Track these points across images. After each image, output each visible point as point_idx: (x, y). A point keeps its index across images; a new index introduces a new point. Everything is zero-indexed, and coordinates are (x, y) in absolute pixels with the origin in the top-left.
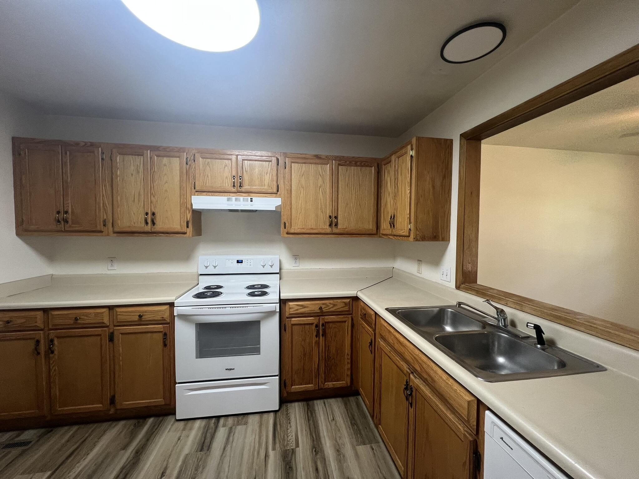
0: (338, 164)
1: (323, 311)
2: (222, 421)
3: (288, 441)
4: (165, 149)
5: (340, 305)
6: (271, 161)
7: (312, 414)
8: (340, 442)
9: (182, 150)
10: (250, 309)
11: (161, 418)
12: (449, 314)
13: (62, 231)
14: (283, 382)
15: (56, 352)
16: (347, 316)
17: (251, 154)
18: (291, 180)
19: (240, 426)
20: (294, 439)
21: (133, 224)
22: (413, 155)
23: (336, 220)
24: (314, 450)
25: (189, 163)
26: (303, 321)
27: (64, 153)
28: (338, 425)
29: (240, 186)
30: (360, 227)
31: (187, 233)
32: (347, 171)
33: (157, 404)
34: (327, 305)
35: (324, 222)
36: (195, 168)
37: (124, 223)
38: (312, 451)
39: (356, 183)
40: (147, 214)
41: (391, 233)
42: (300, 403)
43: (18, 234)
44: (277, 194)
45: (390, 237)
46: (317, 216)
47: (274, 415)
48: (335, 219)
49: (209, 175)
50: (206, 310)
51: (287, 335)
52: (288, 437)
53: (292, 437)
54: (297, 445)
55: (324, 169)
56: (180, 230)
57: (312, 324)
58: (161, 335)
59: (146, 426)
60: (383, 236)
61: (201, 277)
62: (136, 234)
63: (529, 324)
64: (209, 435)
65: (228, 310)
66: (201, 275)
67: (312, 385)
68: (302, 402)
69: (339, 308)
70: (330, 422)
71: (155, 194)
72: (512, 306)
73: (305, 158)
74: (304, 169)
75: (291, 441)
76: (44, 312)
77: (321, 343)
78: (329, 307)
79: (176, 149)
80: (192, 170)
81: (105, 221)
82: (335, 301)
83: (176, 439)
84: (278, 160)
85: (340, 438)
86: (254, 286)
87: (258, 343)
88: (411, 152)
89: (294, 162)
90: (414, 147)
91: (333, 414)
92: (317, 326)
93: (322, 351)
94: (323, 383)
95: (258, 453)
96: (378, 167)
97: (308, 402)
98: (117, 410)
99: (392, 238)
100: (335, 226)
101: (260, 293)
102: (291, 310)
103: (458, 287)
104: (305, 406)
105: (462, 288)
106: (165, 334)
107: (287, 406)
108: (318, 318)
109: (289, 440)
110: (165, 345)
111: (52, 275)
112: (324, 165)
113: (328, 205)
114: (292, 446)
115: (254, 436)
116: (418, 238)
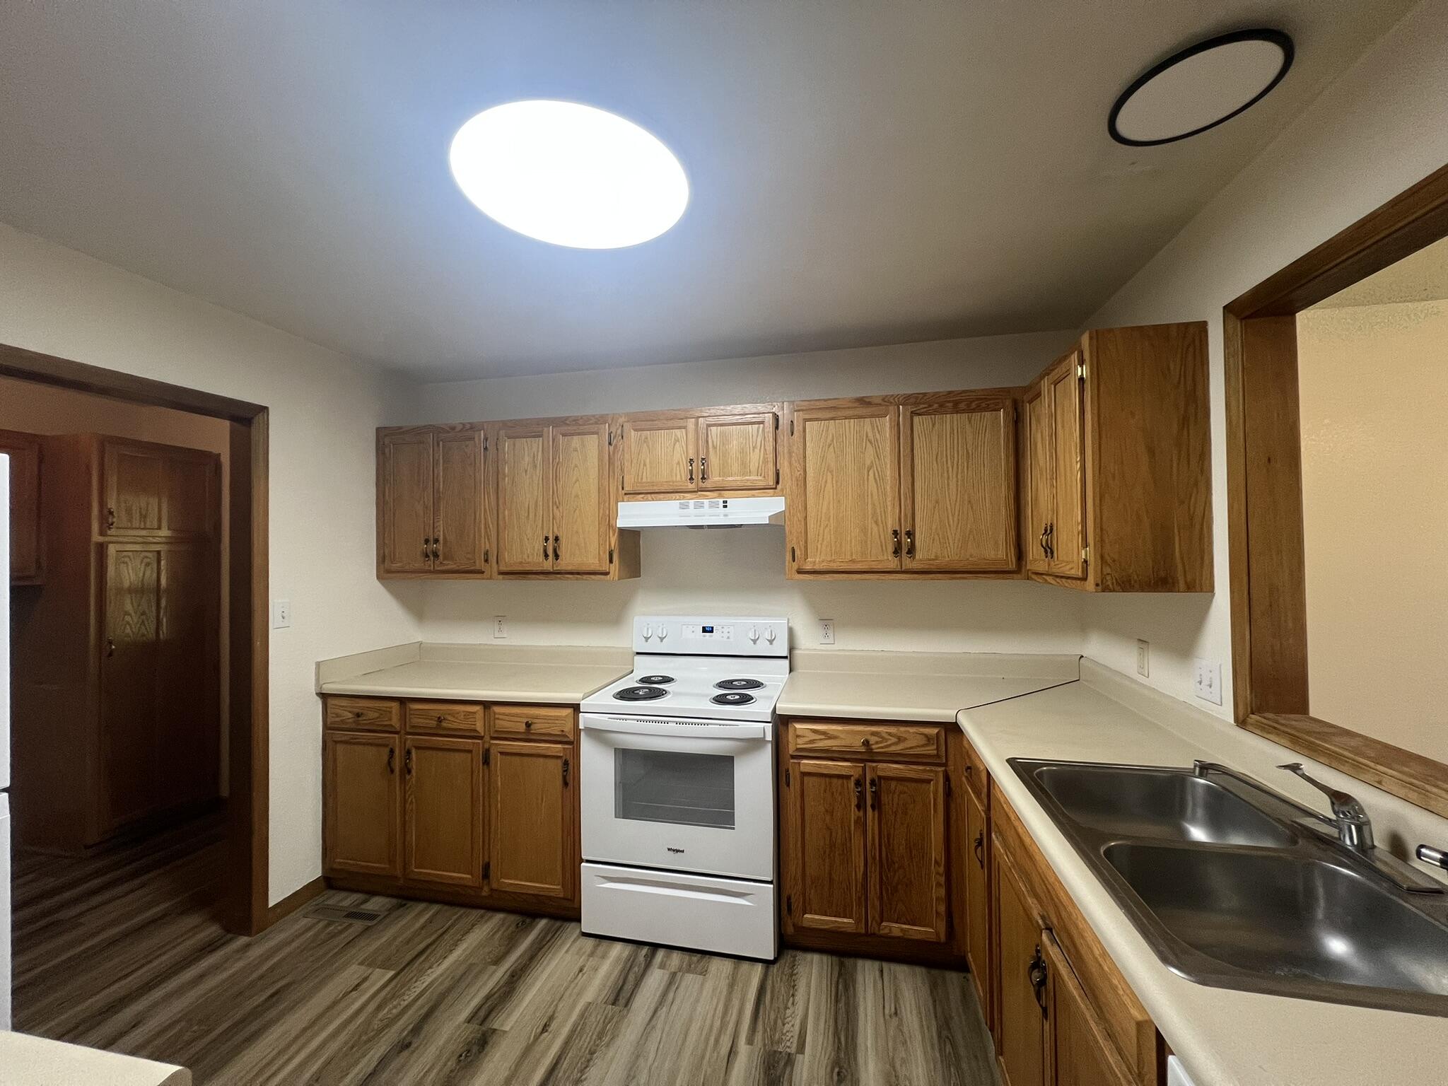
0: (912, 412)
1: (872, 749)
2: (661, 954)
3: (783, 1034)
4: (576, 421)
5: (913, 740)
6: (762, 422)
7: (846, 989)
8: (902, 1072)
9: (601, 420)
10: (714, 729)
11: (558, 924)
12: (1200, 793)
13: (430, 572)
14: (784, 900)
15: (414, 772)
16: (933, 768)
17: (723, 412)
18: (805, 457)
19: (692, 975)
20: (797, 1033)
21: (526, 558)
22: (1085, 376)
23: (909, 540)
24: (836, 1070)
25: (614, 443)
26: (826, 767)
27: (436, 444)
28: (905, 1029)
29: (703, 478)
30: (971, 556)
31: (609, 573)
32: (934, 425)
33: (552, 894)
34: (882, 737)
35: (882, 546)
36: (623, 450)
37: (513, 558)
38: (832, 1071)
39: (958, 451)
40: (547, 539)
41: (1047, 569)
42: (825, 958)
43: (378, 578)
44: (776, 488)
45: (1047, 578)
46: (864, 530)
47: (764, 972)
48: (906, 537)
49: (648, 461)
50: (631, 724)
51: (792, 794)
52: (784, 1025)
53: (792, 1028)
54: (801, 1048)
55: (877, 427)
56: (598, 568)
57: (848, 777)
58: (560, 763)
59: (533, 932)
60: (1033, 576)
61: (637, 658)
62: (530, 576)
63: (1423, 850)
64: (631, 978)
65: (672, 727)
66: (638, 653)
67: (851, 921)
68: (829, 957)
69: (911, 748)
70: (887, 1017)
71: (560, 503)
72: (1395, 789)
73: (834, 408)
74: (832, 430)
75: (789, 1035)
76: (401, 703)
77: (871, 824)
78: (885, 741)
79: (592, 418)
80: (620, 453)
81: (486, 553)
82: (902, 729)
83: (576, 969)
84: (776, 418)
85: (904, 1061)
86: (732, 681)
87: (731, 805)
88: (1079, 369)
89: (810, 420)
90: (1087, 356)
91: (897, 1000)
92: (858, 783)
93: (873, 844)
94: (876, 922)
95: (717, 1041)
96: (1016, 409)
97: (842, 959)
98: (492, 890)
99: (1053, 582)
100: (907, 553)
101: (737, 697)
102: (800, 741)
103: (1241, 722)
104: (834, 964)
105: (1252, 724)
106: (566, 763)
107: (795, 957)
108: (862, 765)
109: (785, 1031)
110: (566, 784)
111: (421, 643)
112: (877, 419)
113: (889, 508)
114: (789, 1047)
115: (715, 1001)
116: (1109, 583)
